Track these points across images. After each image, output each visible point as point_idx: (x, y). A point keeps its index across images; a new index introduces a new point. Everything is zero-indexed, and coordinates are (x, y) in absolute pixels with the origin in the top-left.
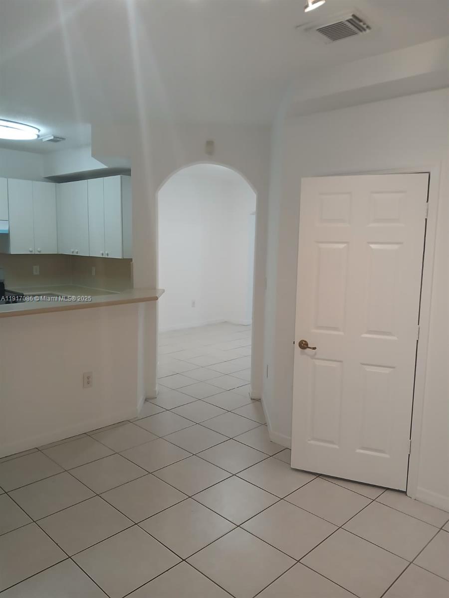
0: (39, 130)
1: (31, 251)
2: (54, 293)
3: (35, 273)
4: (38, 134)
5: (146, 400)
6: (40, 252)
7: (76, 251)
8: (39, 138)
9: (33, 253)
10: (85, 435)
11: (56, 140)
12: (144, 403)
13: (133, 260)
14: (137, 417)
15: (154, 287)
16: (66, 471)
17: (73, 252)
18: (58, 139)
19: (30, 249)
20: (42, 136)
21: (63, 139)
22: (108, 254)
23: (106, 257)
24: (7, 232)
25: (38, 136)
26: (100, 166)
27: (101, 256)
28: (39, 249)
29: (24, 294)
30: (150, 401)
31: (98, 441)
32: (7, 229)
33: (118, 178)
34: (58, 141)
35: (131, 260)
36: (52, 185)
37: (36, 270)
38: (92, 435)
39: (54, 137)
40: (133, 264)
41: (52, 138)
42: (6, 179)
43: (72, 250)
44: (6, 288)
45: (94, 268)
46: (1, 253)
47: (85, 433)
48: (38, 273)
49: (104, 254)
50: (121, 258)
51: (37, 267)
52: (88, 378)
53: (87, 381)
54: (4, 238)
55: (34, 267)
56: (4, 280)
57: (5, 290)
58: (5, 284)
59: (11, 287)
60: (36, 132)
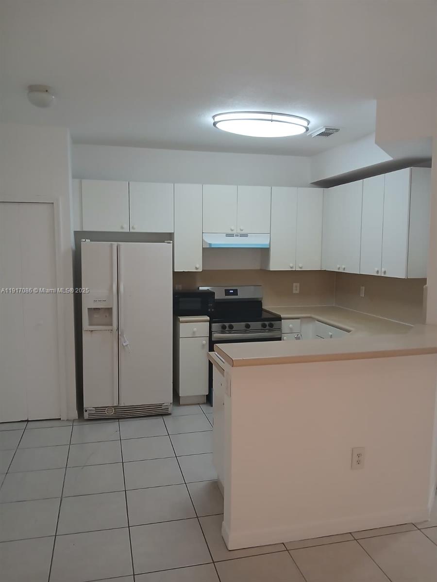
0: (309, 122)
1: (292, 268)
2: (313, 316)
3: (294, 292)
4: (307, 126)
6: (301, 268)
7: (343, 267)
8: (308, 132)
9: (294, 269)
10: (351, 537)
11: (328, 132)
17: (339, 268)
18: (331, 131)
19: (291, 265)
21: (337, 130)
22: (385, 272)
24: (268, 247)
25: (307, 129)
26: (384, 157)
27: (376, 275)
28: (300, 265)
29: (282, 316)
32: (268, 243)
33: (407, 170)
34: (330, 134)
35: (424, 281)
36: (319, 190)
37: (296, 288)
39: (326, 129)
40: (427, 288)
41: (324, 130)
43: (338, 266)
44: (263, 308)
45: (363, 288)
46: (261, 270)
47: (350, 533)
48: (297, 292)
49: (380, 272)
50: (403, 277)
51: (298, 284)
52: (359, 455)
53: (357, 459)
54: (264, 253)
55: (295, 284)
56: (262, 298)
57: (262, 310)
58: (262, 302)
59: (269, 305)
60: (305, 123)
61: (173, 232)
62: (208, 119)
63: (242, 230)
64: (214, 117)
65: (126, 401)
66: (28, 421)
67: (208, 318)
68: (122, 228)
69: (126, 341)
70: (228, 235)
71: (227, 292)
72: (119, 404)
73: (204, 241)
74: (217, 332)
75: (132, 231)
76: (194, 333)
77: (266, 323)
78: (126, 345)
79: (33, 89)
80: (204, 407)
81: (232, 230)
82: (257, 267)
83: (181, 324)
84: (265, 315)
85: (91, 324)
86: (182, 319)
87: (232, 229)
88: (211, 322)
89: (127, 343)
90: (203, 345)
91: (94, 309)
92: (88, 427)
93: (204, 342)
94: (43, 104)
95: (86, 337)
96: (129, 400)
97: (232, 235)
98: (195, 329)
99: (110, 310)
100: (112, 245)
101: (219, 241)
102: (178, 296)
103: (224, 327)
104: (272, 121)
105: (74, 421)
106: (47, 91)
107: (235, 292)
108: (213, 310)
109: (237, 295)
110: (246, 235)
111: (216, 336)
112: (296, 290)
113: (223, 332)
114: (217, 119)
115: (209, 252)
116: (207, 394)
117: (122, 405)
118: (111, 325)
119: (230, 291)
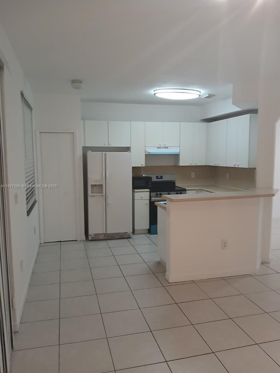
0: (200, 92)
1: (191, 164)
2: (202, 188)
3: (192, 177)
4: (199, 94)
5: (262, 263)
6: (196, 164)
7: (218, 163)
8: (200, 97)
10: (222, 279)
11: (210, 96)
12: (261, 265)
13: (257, 169)
14: (255, 274)
15: (271, 187)
16: (210, 298)
18: (211, 96)
19: (191, 163)
20: (202, 95)
21: (214, 95)
22: (238, 165)
23: (237, 167)
24: (179, 153)
25: (200, 95)
26: (236, 109)
27: (234, 166)
28: (195, 163)
29: (187, 189)
30: (265, 264)
31: (230, 284)
32: (179, 151)
33: (248, 116)
35: (255, 169)
36: (205, 124)
37: (193, 175)
38: (226, 280)
40: (256, 171)
41: (208, 95)
42: (179, 123)
43: (215, 163)
44: (176, 185)
45: (228, 174)
46: (174, 165)
47: (222, 277)
48: (194, 177)
49: (236, 165)
50: (247, 167)
51: (194, 173)
52: (225, 243)
53: (224, 245)
54: (176, 156)
55: (192, 173)
56: (175, 180)
57: (175, 186)
58: (176, 182)
59: (179, 184)
60: (199, 93)
61: (130, 146)
62: (152, 92)
63: (165, 145)
64: (154, 91)
65: (110, 231)
66: (60, 241)
67: (149, 190)
68: (105, 145)
69: (109, 201)
70: (158, 148)
71: (157, 177)
72: (106, 232)
73: (146, 151)
74: (153, 197)
75: (110, 146)
76: (142, 197)
77: (178, 192)
78: (110, 203)
79: (73, 82)
80: (147, 235)
81: (160, 145)
82: (172, 164)
83: (135, 193)
84: (177, 189)
85: (92, 193)
86: (136, 190)
87: (165, 144)
88: (150, 192)
89: (110, 202)
90: (147, 204)
91: (94, 185)
92: (91, 244)
93: (147, 202)
94: (78, 88)
95: (90, 199)
96: (111, 230)
97: (160, 148)
98: (142, 196)
99: (101, 186)
100: (102, 153)
101: (153, 151)
102: (134, 179)
103: (157, 194)
104: (183, 93)
105: (84, 241)
106: (81, 82)
107: (161, 177)
108: (151, 186)
109: (162, 179)
110: (167, 148)
111: (153, 199)
112: (193, 176)
113: (157, 197)
114: (156, 92)
115: (148, 156)
116: (149, 228)
117: (108, 233)
118: (102, 193)
119: (159, 177)
